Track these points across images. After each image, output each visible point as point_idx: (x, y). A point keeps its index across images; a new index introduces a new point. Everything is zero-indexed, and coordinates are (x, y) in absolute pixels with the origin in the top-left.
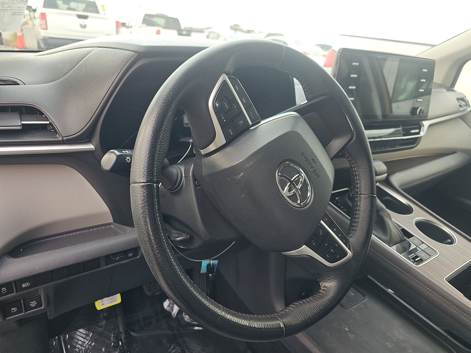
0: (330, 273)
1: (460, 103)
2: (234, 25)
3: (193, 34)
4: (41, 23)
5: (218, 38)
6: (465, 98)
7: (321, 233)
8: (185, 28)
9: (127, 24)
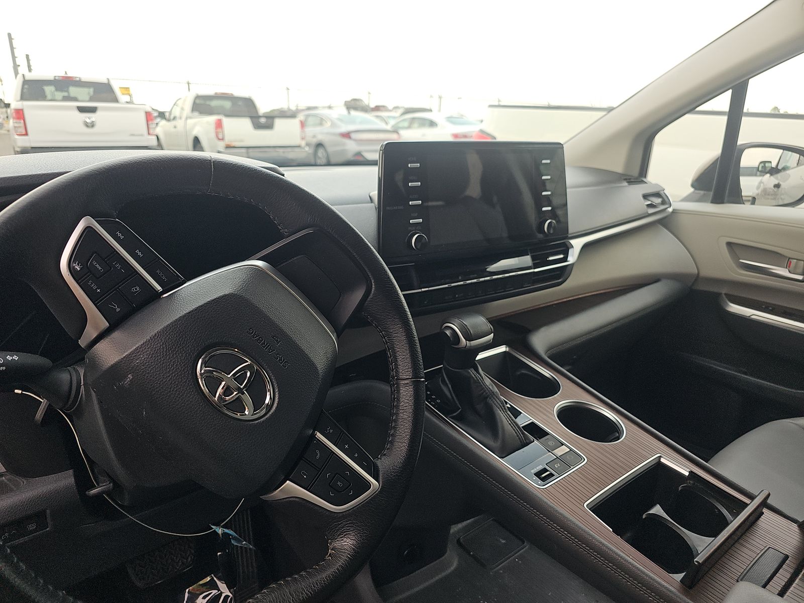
0: (339, 523)
1: (652, 201)
2: (351, 99)
3: (278, 122)
4: (16, 125)
5: (321, 124)
6: (662, 192)
7: (318, 456)
8: (264, 113)
9: (167, 115)
